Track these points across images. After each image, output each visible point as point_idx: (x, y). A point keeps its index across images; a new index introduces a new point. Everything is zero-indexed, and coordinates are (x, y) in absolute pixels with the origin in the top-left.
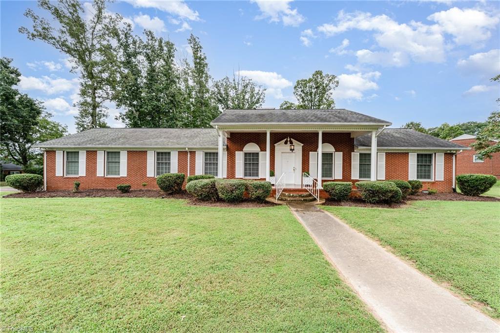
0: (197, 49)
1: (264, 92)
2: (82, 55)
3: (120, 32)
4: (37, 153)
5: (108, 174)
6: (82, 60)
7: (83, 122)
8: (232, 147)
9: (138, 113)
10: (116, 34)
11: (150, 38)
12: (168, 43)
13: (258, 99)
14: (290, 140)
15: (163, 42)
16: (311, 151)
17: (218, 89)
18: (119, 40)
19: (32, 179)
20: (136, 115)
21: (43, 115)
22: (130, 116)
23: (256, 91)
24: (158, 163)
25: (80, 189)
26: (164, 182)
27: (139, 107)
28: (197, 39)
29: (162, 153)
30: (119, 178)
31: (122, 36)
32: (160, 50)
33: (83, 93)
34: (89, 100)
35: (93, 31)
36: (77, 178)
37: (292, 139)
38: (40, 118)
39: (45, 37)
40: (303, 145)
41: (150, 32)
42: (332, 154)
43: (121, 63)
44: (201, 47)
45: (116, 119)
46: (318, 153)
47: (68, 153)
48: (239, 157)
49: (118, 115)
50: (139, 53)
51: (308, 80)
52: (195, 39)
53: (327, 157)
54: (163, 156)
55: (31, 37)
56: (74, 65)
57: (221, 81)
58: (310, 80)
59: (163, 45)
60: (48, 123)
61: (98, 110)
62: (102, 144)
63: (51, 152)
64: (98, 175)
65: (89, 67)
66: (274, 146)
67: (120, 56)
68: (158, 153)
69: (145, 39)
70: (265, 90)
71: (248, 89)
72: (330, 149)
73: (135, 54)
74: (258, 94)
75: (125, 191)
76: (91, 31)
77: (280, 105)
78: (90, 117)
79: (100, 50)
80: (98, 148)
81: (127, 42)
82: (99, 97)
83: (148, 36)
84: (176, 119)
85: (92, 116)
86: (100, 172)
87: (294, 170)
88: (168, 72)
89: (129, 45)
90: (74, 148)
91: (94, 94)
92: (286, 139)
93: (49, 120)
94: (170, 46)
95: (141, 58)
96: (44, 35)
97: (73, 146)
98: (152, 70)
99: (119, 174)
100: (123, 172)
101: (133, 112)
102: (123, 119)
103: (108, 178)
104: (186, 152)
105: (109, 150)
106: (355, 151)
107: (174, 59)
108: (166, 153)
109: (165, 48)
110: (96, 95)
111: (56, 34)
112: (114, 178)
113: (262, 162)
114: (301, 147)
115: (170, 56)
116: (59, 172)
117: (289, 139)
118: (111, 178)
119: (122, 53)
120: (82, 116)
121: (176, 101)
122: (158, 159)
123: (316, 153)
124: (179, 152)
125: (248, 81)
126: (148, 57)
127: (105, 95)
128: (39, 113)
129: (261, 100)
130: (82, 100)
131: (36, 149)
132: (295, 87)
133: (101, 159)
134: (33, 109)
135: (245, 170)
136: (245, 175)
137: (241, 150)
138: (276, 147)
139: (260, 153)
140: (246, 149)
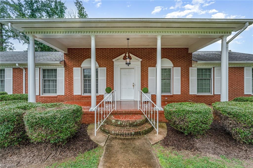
8: (69, 63)
14: (129, 55)
16: (150, 67)
37: (131, 55)
40: (141, 60)
42: (170, 69)
46: (156, 68)
48: (77, 73)
53: (166, 73)
66: (113, 62)
72: (169, 64)
87: (133, 86)
92: (124, 55)
106: (193, 66)
113: (100, 78)
114: (140, 63)
117: (127, 55)
123: (155, 68)
135: (85, 86)
136: (85, 92)
137: (79, 66)
138: (115, 63)
139: (99, 68)
140: (85, 64)
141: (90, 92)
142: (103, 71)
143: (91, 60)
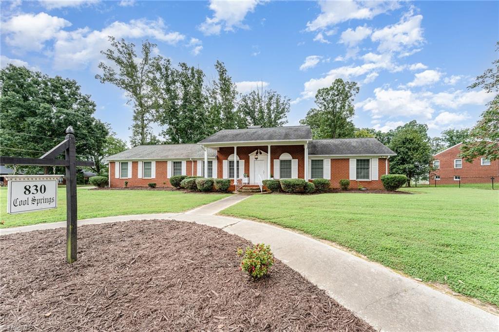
0: (222, 72)
1: (289, 102)
2: (134, 89)
3: (162, 67)
4: (106, 163)
5: (145, 177)
6: (135, 93)
7: (135, 139)
8: (221, 157)
9: (175, 130)
10: (159, 69)
11: (184, 68)
12: (198, 71)
13: (284, 109)
15: (195, 70)
16: (275, 159)
17: (246, 103)
18: (161, 73)
19: (102, 179)
20: (174, 131)
21: (110, 134)
22: (169, 132)
23: (281, 102)
24: (175, 169)
25: (128, 186)
26: (173, 181)
27: (176, 125)
28: (222, 64)
29: (177, 162)
30: (151, 179)
31: (163, 70)
32: (193, 76)
33: (136, 118)
34: (139, 123)
35: (142, 71)
36: (126, 179)
37: (261, 151)
38: (107, 137)
39: (111, 80)
41: (184, 64)
43: (163, 89)
44: (225, 70)
45: (160, 135)
47: (122, 163)
48: (225, 163)
49: (161, 132)
50: (176, 81)
51: (329, 88)
52: (221, 65)
53: (287, 163)
54: (177, 164)
55: (102, 81)
56: (129, 98)
57: (248, 95)
58: (332, 89)
59: (194, 72)
60: (114, 140)
61: (145, 129)
62: (141, 157)
63: (113, 163)
64: (139, 177)
65: (139, 98)
67: (162, 85)
68: (174, 162)
69: (180, 70)
70: (289, 100)
71: (274, 100)
72: (289, 157)
73: (174, 82)
74: (283, 104)
75: (153, 186)
76: (141, 71)
77: (307, 113)
78: (140, 136)
79: (148, 83)
80: (139, 160)
81: (167, 73)
82: (146, 120)
83: (183, 67)
84: (204, 134)
85: (141, 134)
86: (140, 175)
87: (264, 173)
88: (198, 95)
89: (169, 75)
90: (125, 160)
91: (143, 118)
92: (257, 151)
93: (114, 137)
94: (200, 73)
95: (178, 84)
96: (110, 78)
97: (125, 159)
98: (186, 94)
99: (151, 177)
100: (153, 175)
101: (171, 129)
102: (164, 135)
103: (144, 179)
104: (191, 162)
105: (145, 161)
107: (203, 83)
108: (179, 162)
109: (196, 75)
110: (144, 118)
111: (117, 77)
112: (148, 179)
113: (240, 167)
115: (200, 81)
116: (117, 176)
117: (259, 151)
118: (146, 179)
119: (163, 83)
120: (135, 135)
121: (203, 118)
122: (174, 166)
123: (278, 160)
124: (187, 161)
125: (273, 93)
126: (183, 83)
127: (151, 118)
128: (107, 134)
129: (286, 110)
130: (134, 123)
131: (105, 161)
132: (317, 96)
133: (140, 166)
134: (103, 131)
135: (230, 173)
136: (230, 177)
137: (227, 159)
138: (250, 157)
139: (240, 161)
140: (230, 158)
141: (234, 177)
142: (242, 163)
143: (234, 156)
